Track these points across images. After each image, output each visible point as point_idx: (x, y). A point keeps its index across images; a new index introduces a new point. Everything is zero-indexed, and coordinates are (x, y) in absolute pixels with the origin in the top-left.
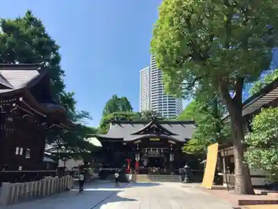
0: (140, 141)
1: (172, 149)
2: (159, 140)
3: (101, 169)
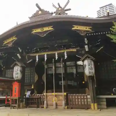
1: (87, 50)
2: (50, 28)
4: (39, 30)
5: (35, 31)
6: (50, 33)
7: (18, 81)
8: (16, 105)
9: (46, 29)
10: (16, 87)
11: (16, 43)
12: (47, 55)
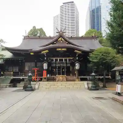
0: (47, 51)
3: (12, 77)
4: (60, 49)
5: (58, 49)
7: (46, 70)
9: (63, 49)
11: (47, 53)
12: (59, 59)
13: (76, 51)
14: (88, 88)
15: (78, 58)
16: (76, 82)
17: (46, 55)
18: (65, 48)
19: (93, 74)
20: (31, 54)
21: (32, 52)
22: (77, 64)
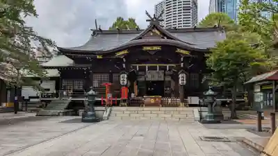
0: (126, 52)
1: (182, 66)
2: (159, 48)
3: (71, 99)
4: (149, 48)
5: (145, 48)
6: (158, 51)
7: (126, 86)
8: (126, 104)
9: (155, 48)
10: (125, 91)
11: (126, 56)
13: (178, 50)
14: (201, 118)
15: (184, 65)
16: (178, 109)
17: (124, 60)
18: (159, 45)
19: (210, 92)
20: (98, 57)
21: (99, 55)
22: (180, 76)
